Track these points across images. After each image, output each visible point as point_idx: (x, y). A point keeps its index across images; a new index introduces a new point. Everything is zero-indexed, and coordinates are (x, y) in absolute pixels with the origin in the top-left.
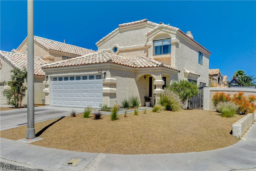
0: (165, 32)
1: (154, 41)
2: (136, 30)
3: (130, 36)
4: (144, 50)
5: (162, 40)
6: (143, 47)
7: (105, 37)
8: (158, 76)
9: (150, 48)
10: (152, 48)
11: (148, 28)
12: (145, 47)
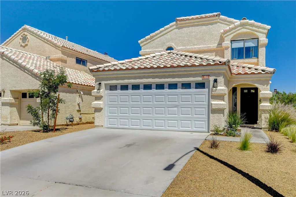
0: (250, 29)
1: (231, 41)
2: (202, 26)
3: (194, 33)
4: (214, 53)
5: (243, 40)
6: (214, 48)
7: (154, 33)
8: (266, 85)
9: (228, 50)
10: (230, 49)
11: (221, 24)
12: (217, 49)
